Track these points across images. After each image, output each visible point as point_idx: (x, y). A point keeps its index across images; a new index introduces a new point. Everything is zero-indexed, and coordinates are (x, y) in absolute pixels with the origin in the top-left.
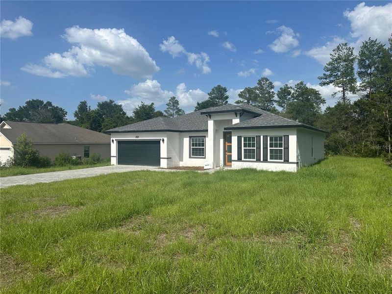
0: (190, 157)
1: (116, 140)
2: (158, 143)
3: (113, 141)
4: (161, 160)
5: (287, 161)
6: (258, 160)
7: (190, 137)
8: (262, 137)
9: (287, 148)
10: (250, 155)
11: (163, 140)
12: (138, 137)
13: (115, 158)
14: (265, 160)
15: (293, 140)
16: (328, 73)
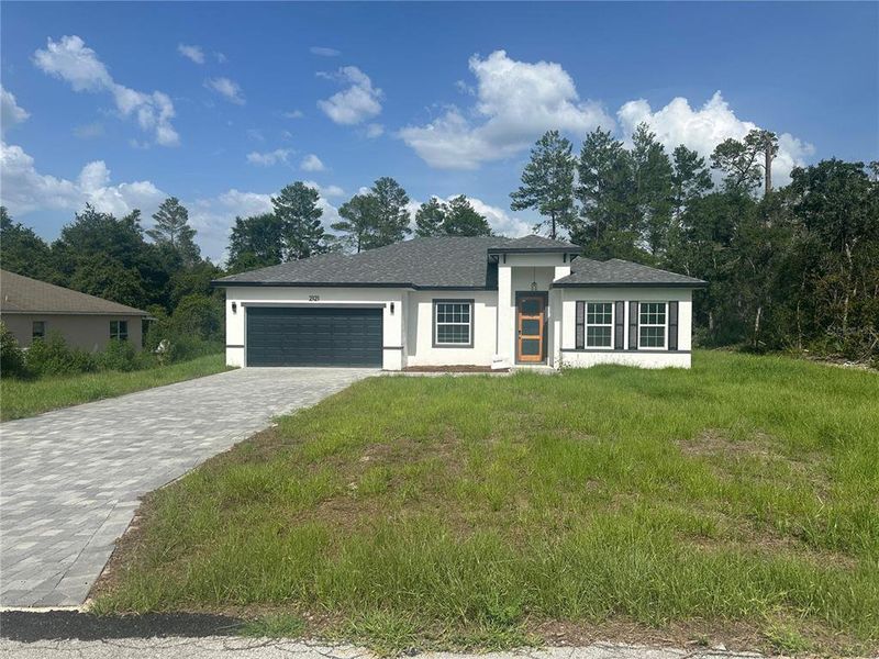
0: (434, 346)
1: (243, 304)
2: (378, 312)
3: (234, 306)
4: (385, 351)
5: (673, 348)
6: (619, 348)
7: (434, 301)
8: (627, 304)
9: (674, 326)
10: (598, 338)
11: (392, 307)
12: (317, 298)
13: (242, 350)
14: (633, 349)
15: (686, 309)
16: (526, 186)
